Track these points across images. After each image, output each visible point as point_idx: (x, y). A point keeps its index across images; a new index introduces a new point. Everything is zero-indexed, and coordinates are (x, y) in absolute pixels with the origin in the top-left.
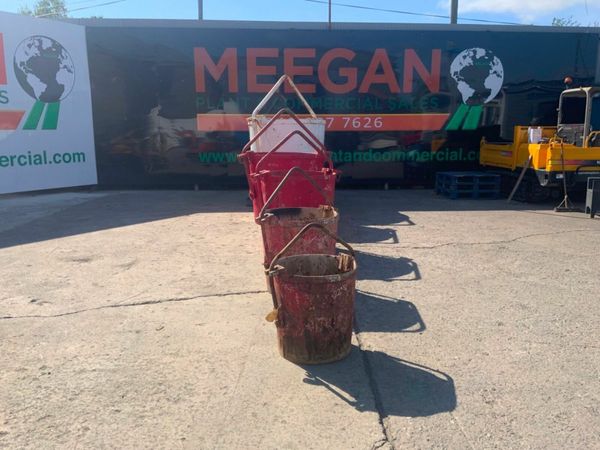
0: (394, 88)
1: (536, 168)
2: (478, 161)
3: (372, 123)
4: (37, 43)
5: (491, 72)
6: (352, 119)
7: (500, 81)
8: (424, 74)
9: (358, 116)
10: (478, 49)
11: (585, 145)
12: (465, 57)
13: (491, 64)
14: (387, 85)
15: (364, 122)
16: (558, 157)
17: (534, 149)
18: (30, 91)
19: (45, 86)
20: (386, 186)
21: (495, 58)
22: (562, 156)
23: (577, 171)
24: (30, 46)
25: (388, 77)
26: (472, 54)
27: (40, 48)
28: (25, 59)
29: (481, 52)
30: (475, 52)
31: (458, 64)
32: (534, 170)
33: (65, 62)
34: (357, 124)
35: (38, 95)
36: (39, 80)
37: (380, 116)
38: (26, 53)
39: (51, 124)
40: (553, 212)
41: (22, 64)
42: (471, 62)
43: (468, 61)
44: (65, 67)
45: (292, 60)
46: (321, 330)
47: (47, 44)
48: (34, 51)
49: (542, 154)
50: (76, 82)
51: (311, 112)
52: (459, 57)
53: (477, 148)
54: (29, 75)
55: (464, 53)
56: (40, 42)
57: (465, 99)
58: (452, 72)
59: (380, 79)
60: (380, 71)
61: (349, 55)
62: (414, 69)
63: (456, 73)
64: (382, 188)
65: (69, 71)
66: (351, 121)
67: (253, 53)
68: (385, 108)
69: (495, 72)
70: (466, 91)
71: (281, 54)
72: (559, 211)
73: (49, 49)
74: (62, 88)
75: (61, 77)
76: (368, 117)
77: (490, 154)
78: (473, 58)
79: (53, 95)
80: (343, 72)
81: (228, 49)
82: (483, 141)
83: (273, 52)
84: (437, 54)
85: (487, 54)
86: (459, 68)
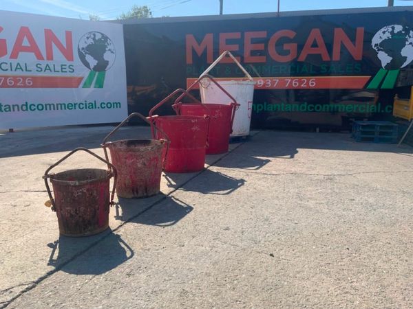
0: (326, 58)
2: (392, 113)
3: (308, 83)
4: (92, 36)
6: (292, 80)
8: (349, 45)
9: (297, 78)
10: (396, 26)
12: (384, 32)
13: (407, 37)
14: (320, 55)
15: (301, 82)
18: (87, 65)
19: (97, 62)
20: (318, 130)
21: (411, 32)
24: (88, 38)
26: (390, 30)
27: (94, 39)
28: (85, 46)
29: (398, 28)
30: (393, 28)
33: (109, 47)
34: (295, 84)
35: (92, 67)
36: (92, 58)
37: (313, 78)
38: (85, 42)
39: (100, 84)
41: (83, 49)
42: (390, 36)
43: (387, 35)
44: (109, 50)
45: (250, 40)
46: (69, 215)
47: (98, 37)
48: (90, 41)
50: (116, 59)
51: (249, 76)
52: (380, 33)
53: (391, 102)
54: (87, 55)
55: (383, 30)
56: (94, 35)
57: (384, 65)
58: (373, 44)
59: (315, 51)
60: (315, 45)
61: (292, 34)
62: (342, 43)
63: (376, 45)
64: (315, 131)
65: (112, 52)
66: (291, 82)
67: (224, 37)
68: (317, 72)
70: (384, 58)
71: (243, 36)
73: (100, 39)
74: (107, 63)
75: (107, 56)
76: (304, 79)
77: (399, 108)
78: (392, 33)
79: (101, 67)
80: (286, 47)
81: (207, 35)
82: (396, 97)
83: (237, 35)
84: (360, 31)
85: (404, 29)
86: (379, 41)
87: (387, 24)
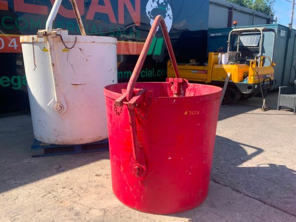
1: (236, 82)
5: (167, 14)
7: (171, 22)
16: (255, 74)
17: (231, 68)
21: (168, 5)
22: (258, 73)
42: (157, 5)
43: (155, 5)
78: (158, 3)
85: (164, 1)
86: (150, 9)
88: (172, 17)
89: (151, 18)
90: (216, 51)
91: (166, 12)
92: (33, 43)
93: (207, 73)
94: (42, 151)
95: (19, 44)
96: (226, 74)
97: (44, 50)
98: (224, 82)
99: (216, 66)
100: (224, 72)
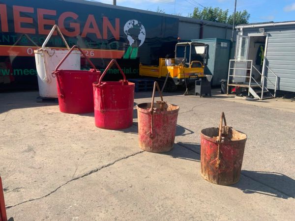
0: (99, 36)
1: (172, 77)
2: (139, 74)
3: (89, 54)
5: (141, 32)
7: (144, 37)
8: (112, 29)
10: (135, 20)
11: (190, 67)
12: (129, 24)
13: (140, 28)
14: (95, 34)
15: (85, 53)
16: (182, 72)
17: (170, 68)
21: (142, 25)
22: (184, 72)
23: (189, 78)
25: (95, 30)
26: (132, 22)
29: (136, 22)
30: (134, 22)
31: (127, 27)
32: (171, 78)
37: (93, 50)
40: (183, 96)
43: (131, 26)
45: (42, 16)
49: (175, 71)
51: (68, 46)
53: (138, 68)
55: (129, 22)
57: (131, 44)
58: (125, 30)
59: (91, 31)
60: (91, 26)
61: (75, 16)
62: (108, 27)
63: (126, 31)
69: (142, 32)
70: (131, 40)
71: (35, 11)
72: (186, 95)
76: (87, 51)
77: (144, 70)
78: (133, 24)
82: (141, 64)
84: (117, 20)
85: (139, 23)
86: (127, 29)
87: (131, 19)
88: (145, 33)
89: (128, 34)
90: (164, 57)
91: (140, 30)
92: (38, 53)
93: (158, 71)
94: (41, 100)
95: (34, 54)
96: (168, 71)
97: (42, 56)
98: (166, 77)
99: (163, 67)
100: (167, 70)
